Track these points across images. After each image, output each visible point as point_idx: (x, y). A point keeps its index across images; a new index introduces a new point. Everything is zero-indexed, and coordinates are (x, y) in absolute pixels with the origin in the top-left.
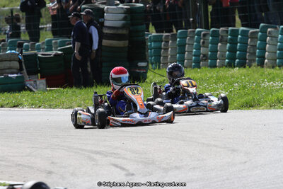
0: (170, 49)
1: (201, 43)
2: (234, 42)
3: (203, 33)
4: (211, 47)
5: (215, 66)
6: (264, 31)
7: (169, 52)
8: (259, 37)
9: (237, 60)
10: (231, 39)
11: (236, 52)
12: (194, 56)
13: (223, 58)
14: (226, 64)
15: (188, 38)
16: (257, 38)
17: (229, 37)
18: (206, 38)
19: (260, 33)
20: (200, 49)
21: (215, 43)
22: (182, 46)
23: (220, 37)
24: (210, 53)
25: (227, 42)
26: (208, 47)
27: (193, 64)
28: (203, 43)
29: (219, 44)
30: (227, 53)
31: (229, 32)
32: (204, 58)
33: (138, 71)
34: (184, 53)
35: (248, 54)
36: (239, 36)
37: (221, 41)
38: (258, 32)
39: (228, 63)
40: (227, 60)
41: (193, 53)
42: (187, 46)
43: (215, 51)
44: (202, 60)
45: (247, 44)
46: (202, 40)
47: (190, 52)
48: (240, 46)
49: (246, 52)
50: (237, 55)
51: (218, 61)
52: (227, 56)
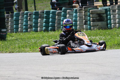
0: (10, 23)
1: (28, 19)
2: (47, 18)
3: (29, 13)
4: (34, 21)
5: (37, 31)
6: (65, 11)
7: (9, 24)
8: (62, 15)
9: (50, 28)
10: (46, 16)
11: (49, 23)
12: (24, 26)
13: (41, 26)
14: (43, 30)
15: (20, 16)
16: (61, 15)
17: (45, 15)
18: (31, 16)
19: (63, 13)
20: (28, 22)
21: (36, 19)
22: (17, 21)
23: (39, 15)
24: (33, 24)
25: (43, 18)
26: (32, 21)
27: (24, 30)
28: (30, 19)
29: (39, 19)
30: (44, 24)
31: (45, 13)
32: (30, 27)
34: (18, 25)
35: (56, 24)
36: (51, 15)
37: (40, 18)
38: (61, 12)
39: (45, 29)
41: (24, 24)
42: (20, 20)
43: (36, 23)
44: (29, 28)
45: (55, 19)
46: (29, 17)
47: (22, 24)
48: (51, 20)
49: (55, 23)
50: (50, 25)
51: (39, 28)
52: (44, 25)
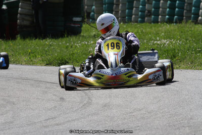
0: (121, 5)
4: (155, 4)
7: (120, 8)
9: (176, 17)
11: (175, 9)
13: (164, 14)
14: (166, 20)
20: (145, 6)
22: (131, 2)
24: (153, 9)
26: (152, 4)
27: (140, 19)
29: (162, 1)
30: (168, 9)
32: (149, 14)
33: (73, 25)
34: (133, 9)
35: (185, 11)
39: (168, 19)
40: (167, 17)
41: (140, 9)
42: (135, 2)
44: (147, 16)
45: (185, 1)
47: (137, 8)
48: (178, 3)
50: (176, 12)
51: (160, 17)
52: (167, 12)
